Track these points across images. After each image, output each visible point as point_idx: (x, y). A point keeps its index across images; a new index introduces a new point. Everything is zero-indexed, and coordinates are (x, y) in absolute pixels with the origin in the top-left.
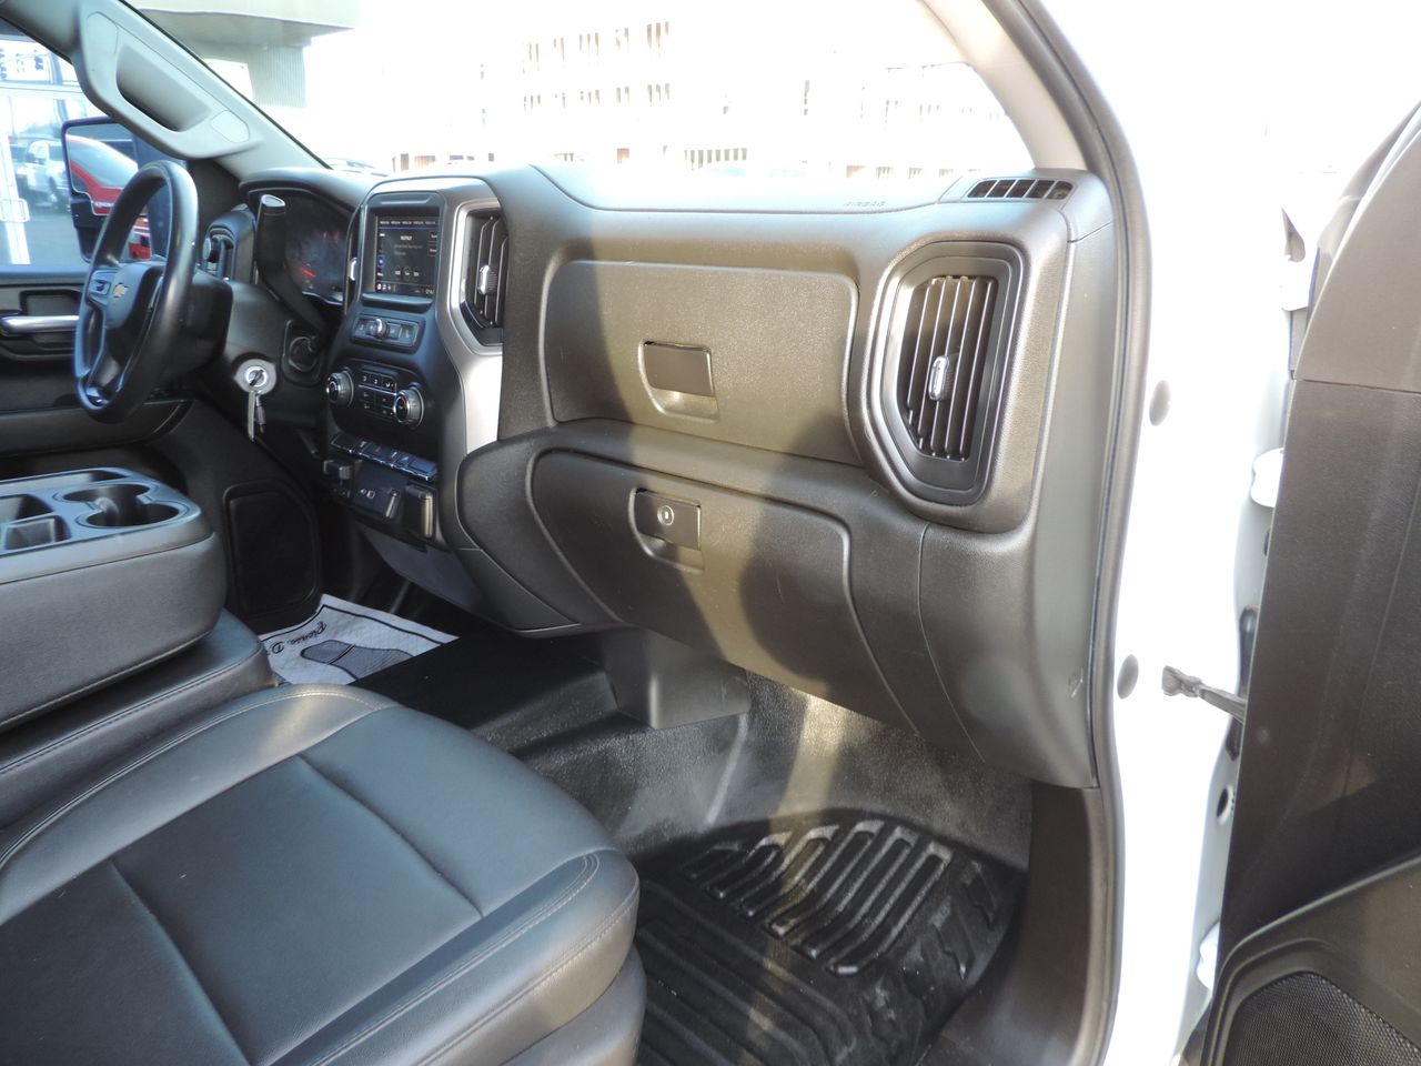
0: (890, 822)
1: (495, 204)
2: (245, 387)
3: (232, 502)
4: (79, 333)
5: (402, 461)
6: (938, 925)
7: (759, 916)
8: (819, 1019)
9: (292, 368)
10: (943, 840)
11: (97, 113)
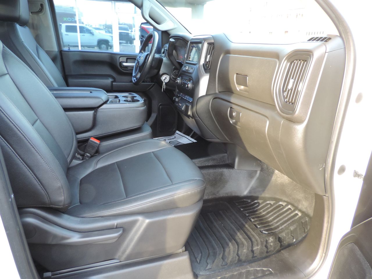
0: (288, 203)
1: (213, 41)
2: (163, 81)
3: (160, 107)
4: (134, 67)
5: (187, 98)
6: (292, 229)
7: (249, 216)
8: (253, 240)
9: (173, 77)
10: (300, 211)
11: (145, 21)
